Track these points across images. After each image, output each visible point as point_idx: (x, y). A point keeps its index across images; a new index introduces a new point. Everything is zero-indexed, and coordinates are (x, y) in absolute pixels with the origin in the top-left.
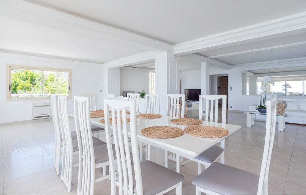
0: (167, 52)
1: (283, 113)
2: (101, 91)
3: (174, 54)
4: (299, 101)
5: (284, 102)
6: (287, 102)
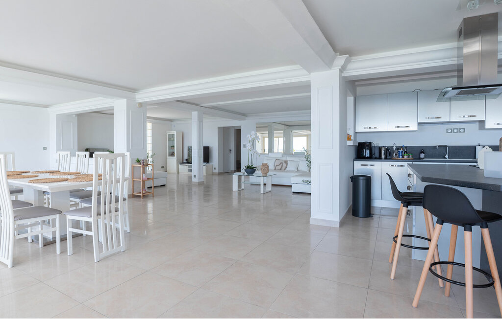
0: (126, 100)
1: (267, 173)
2: (45, 148)
3: (137, 102)
5: (286, 162)
6: (288, 162)
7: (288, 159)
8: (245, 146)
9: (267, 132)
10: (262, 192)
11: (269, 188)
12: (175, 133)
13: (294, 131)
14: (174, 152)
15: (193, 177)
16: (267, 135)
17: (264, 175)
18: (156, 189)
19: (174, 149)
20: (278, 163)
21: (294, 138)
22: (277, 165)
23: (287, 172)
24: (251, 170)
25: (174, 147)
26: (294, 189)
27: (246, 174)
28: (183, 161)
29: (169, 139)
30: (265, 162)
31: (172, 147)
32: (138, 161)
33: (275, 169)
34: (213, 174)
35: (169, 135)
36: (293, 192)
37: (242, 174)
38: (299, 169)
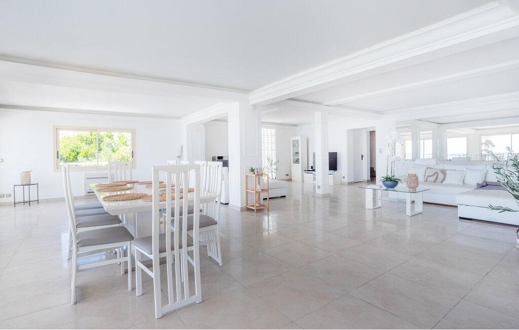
0: (238, 102)
1: (415, 188)
3: (251, 104)
4: (465, 170)
5: (444, 172)
6: (447, 172)
7: (446, 167)
8: (381, 151)
9: (411, 133)
10: (409, 213)
11: (419, 208)
12: (299, 138)
13: (449, 130)
14: (299, 159)
15: (317, 187)
16: (411, 137)
17: (412, 190)
18: (272, 201)
19: (298, 155)
20: (430, 172)
21: (448, 140)
22: (429, 176)
23: (447, 185)
24: (391, 183)
25: (298, 153)
26: (462, 212)
27: (384, 188)
28: (308, 168)
29: (294, 145)
30: (412, 172)
31: (296, 153)
32: (252, 170)
33: (426, 181)
34: (342, 184)
35: (293, 141)
36: (460, 218)
37: (378, 188)
38: (466, 182)
